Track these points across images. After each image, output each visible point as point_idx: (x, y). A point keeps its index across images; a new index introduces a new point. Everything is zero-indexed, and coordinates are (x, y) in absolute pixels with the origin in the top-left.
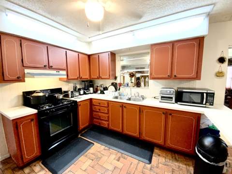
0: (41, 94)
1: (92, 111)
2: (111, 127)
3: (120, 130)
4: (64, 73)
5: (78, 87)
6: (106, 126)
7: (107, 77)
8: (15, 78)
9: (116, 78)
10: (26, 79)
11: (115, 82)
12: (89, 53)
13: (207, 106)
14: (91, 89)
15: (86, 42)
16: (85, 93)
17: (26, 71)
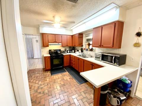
0: (53, 51)
1: (70, 60)
2: (75, 68)
3: (77, 70)
4: (61, 44)
5: (67, 49)
6: (74, 67)
7: (77, 45)
8: (46, 46)
9: (82, 46)
10: (49, 46)
11: (82, 48)
12: (72, 35)
13: (115, 65)
14: (73, 51)
15: (71, 30)
16: (70, 52)
17: (49, 43)
